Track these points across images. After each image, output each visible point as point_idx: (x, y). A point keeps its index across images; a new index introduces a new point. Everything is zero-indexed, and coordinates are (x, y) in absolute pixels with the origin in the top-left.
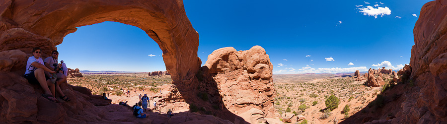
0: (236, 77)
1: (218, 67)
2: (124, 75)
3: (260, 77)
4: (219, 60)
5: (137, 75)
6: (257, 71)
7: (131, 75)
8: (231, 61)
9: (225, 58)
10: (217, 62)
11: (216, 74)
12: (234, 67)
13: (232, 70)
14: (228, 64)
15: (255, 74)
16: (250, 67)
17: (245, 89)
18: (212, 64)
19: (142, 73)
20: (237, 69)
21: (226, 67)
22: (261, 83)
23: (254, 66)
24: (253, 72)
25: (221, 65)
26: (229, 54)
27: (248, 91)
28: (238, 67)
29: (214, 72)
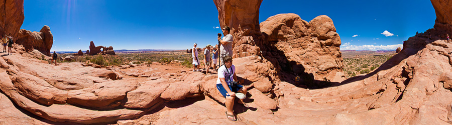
0: (303, 44)
1: (279, 33)
2: (162, 53)
3: (333, 43)
4: (282, 25)
5: (175, 53)
6: (331, 37)
7: (169, 53)
8: (297, 27)
9: (290, 23)
10: (279, 27)
11: (276, 42)
12: (299, 34)
13: (297, 37)
14: (292, 30)
15: (329, 41)
16: (322, 33)
17: (323, 55)
18: (273, 29)
19: (180, 51)
20: (303, 36)
21: (289, 33)
22: (334, 49)
23: (327, 33)
24: (325, 38)
25: (283, 31)
26: (295, 19)
27: (328, 56)
28: (305, 34)
29: (274, 40)
